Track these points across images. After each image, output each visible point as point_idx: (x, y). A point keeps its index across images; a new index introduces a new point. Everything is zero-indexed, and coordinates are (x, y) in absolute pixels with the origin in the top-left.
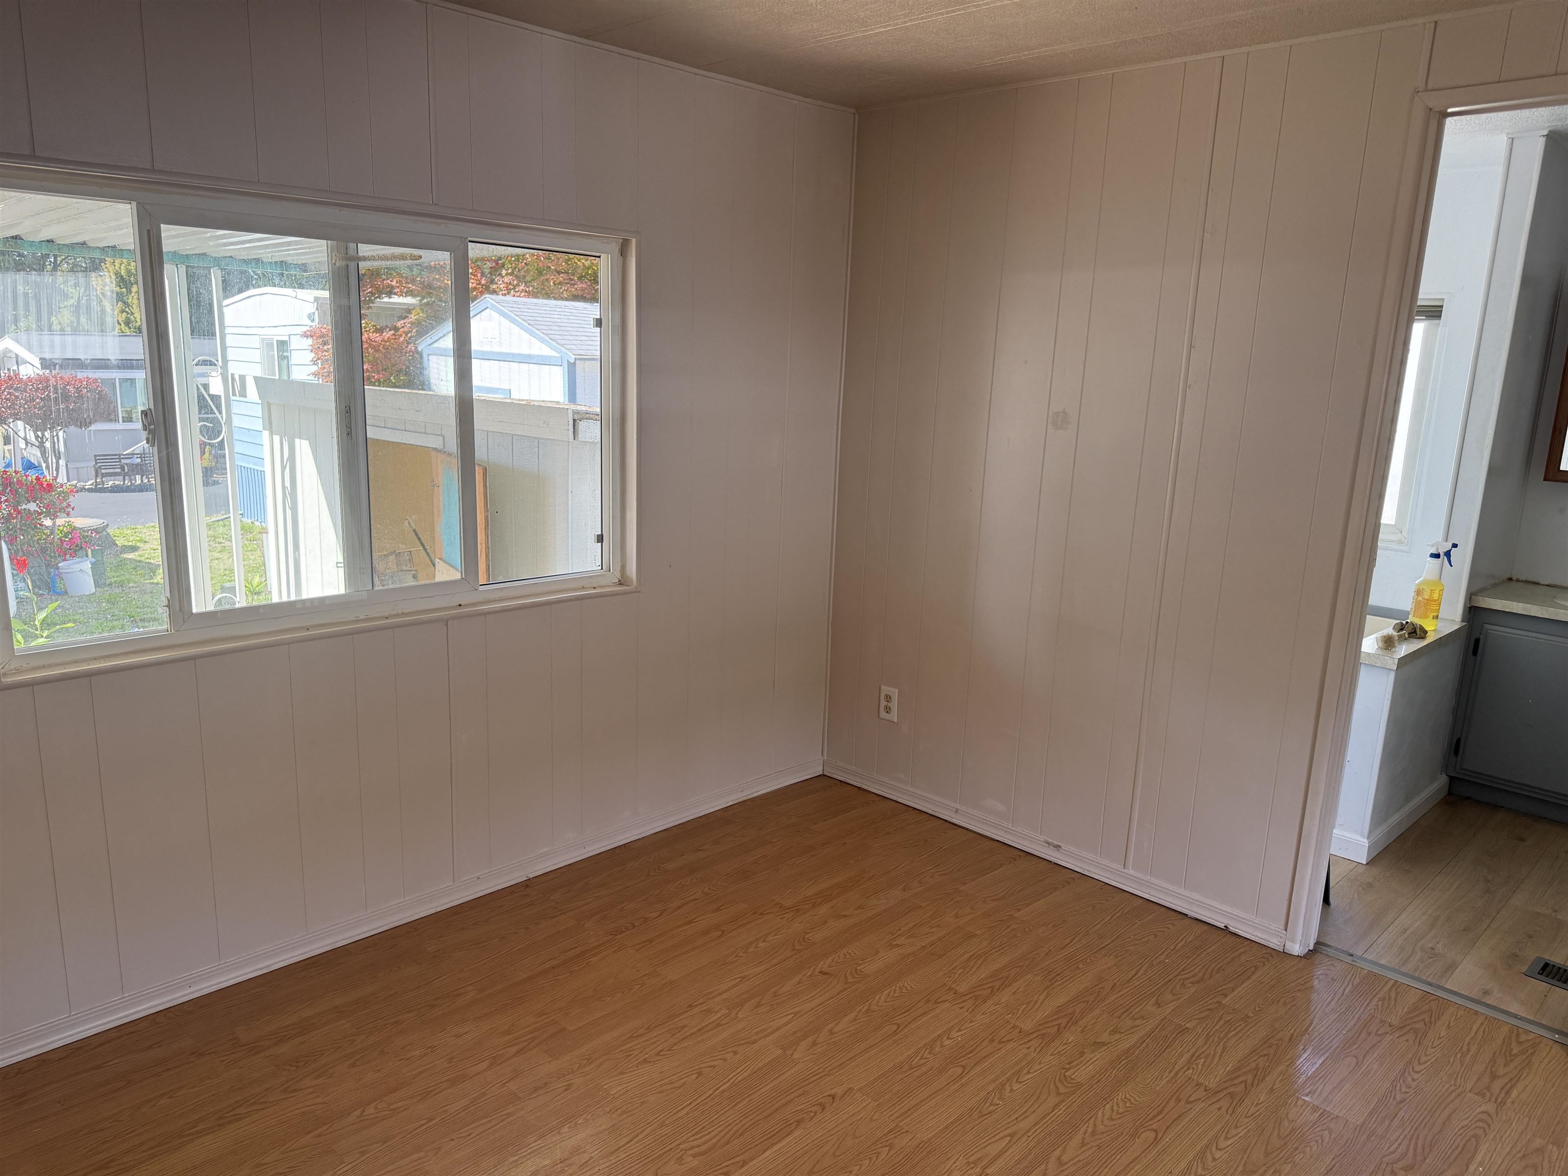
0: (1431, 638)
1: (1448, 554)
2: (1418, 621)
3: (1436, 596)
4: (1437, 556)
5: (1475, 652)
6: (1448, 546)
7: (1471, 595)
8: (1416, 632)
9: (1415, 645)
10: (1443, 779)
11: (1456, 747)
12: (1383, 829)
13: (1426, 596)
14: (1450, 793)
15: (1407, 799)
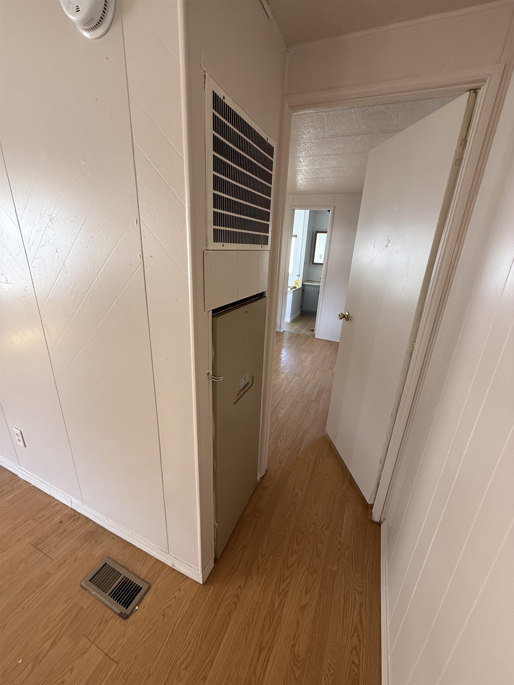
0: (297, 288)
1: (299, 275)
2: (295, 286)
3: (298, 282)
4: (298, 276)
5: (304, 291)
6: (299, 274)
7: (302, 282)
8: (295, 288)
9: (295, 289)
10: (300, 312)
11: (302, 307)
12: (292, 318)
13: (296, 282)
14: (301, 314)
15: (295, 314)
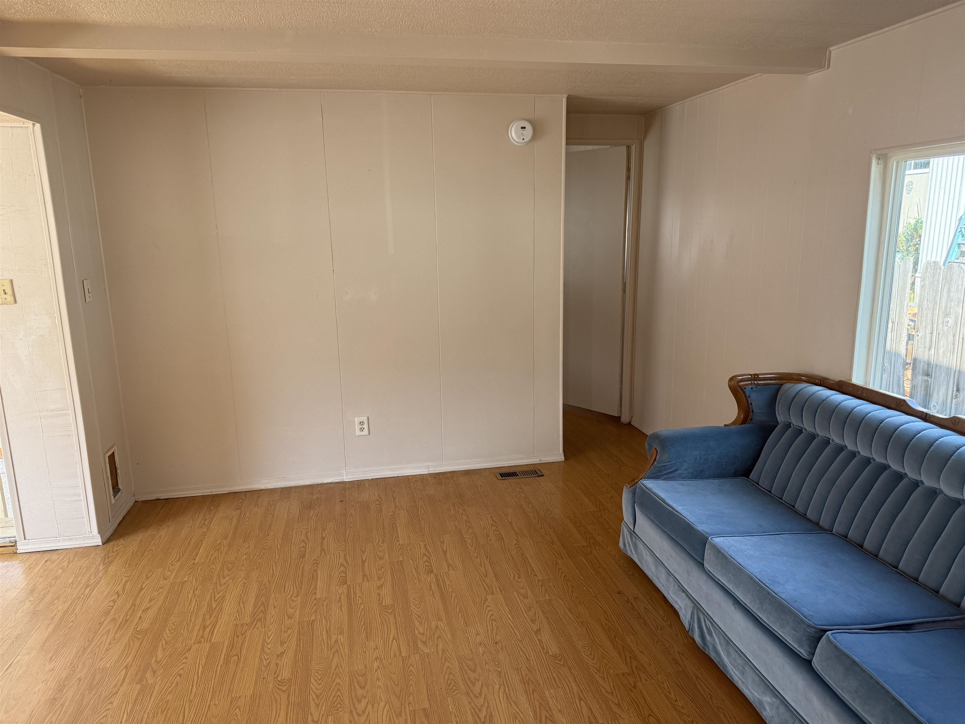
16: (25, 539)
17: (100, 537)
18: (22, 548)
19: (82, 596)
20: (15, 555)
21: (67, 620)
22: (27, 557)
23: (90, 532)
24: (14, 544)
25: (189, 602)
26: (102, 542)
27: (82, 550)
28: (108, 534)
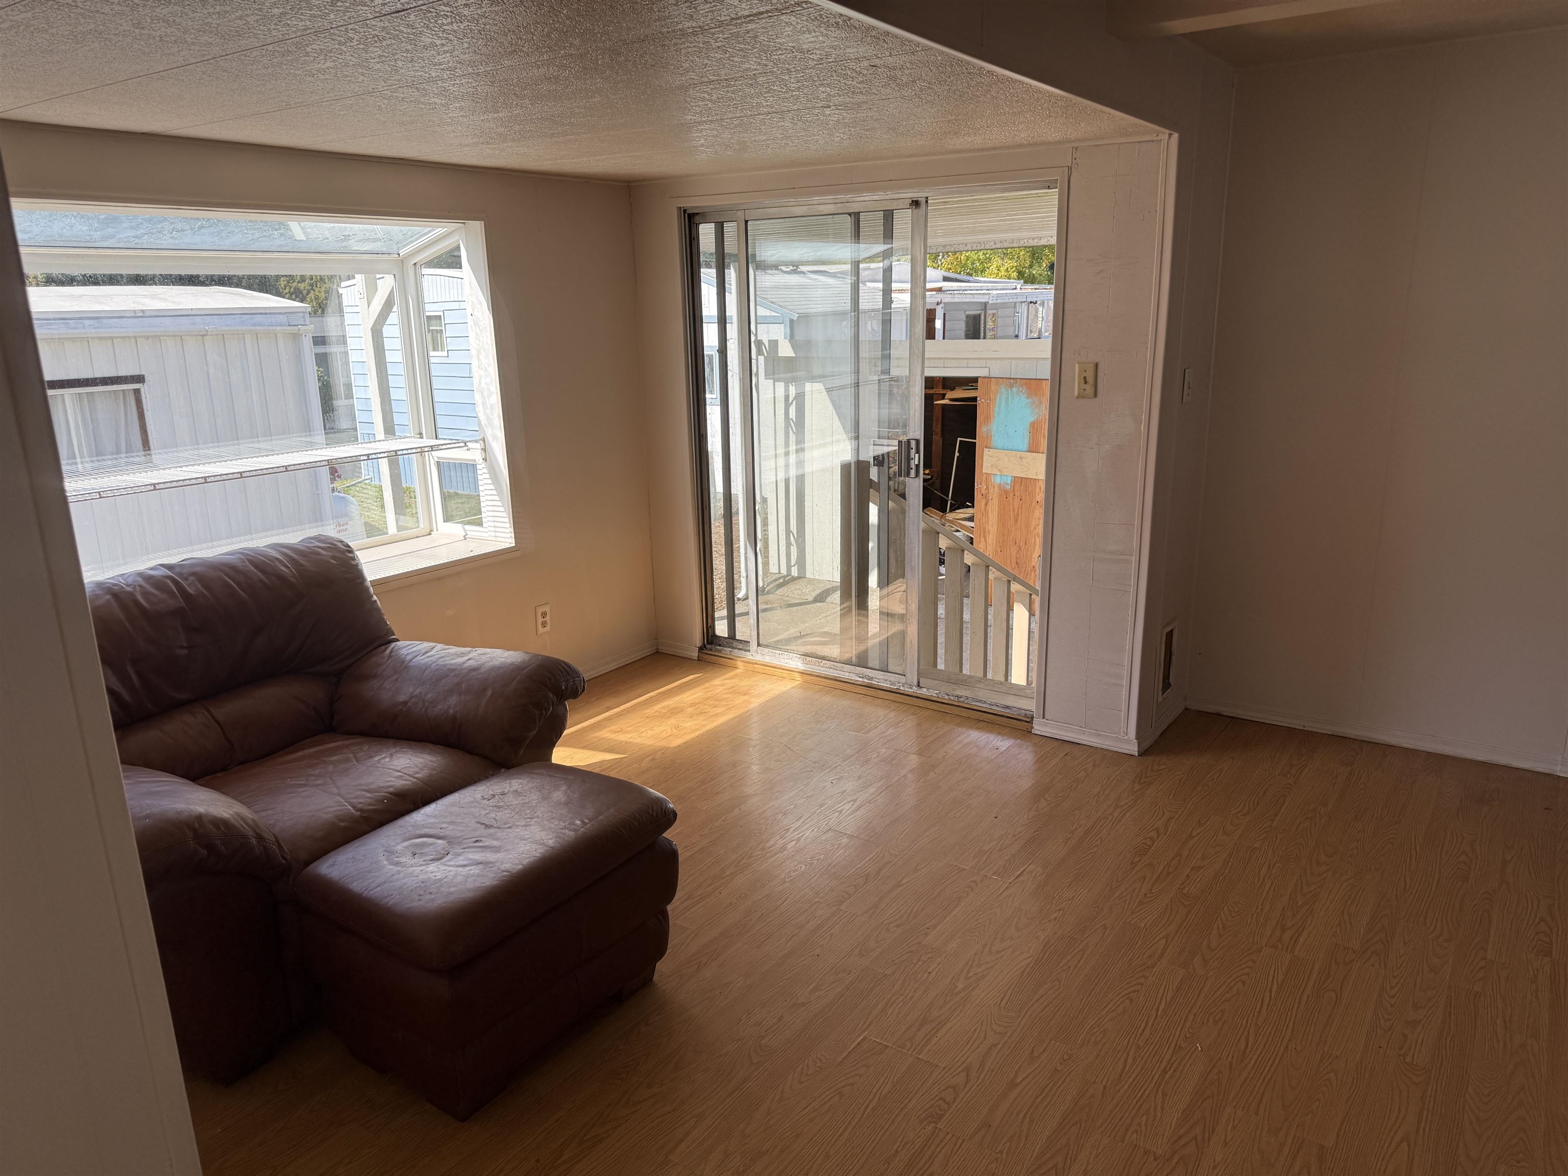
16: (1044, 717)
17: (1136, 744)
18: (1038, 727)
19: (1110, 817)
20: (1029, 734)
21: (1090, 841)
22: (1043, 742)
23: (1125, 732)
24: (1030, 720)
25: (1261, 880)
26: (1138, 751)
27: (1111, 754)
28: (1147, 744)
